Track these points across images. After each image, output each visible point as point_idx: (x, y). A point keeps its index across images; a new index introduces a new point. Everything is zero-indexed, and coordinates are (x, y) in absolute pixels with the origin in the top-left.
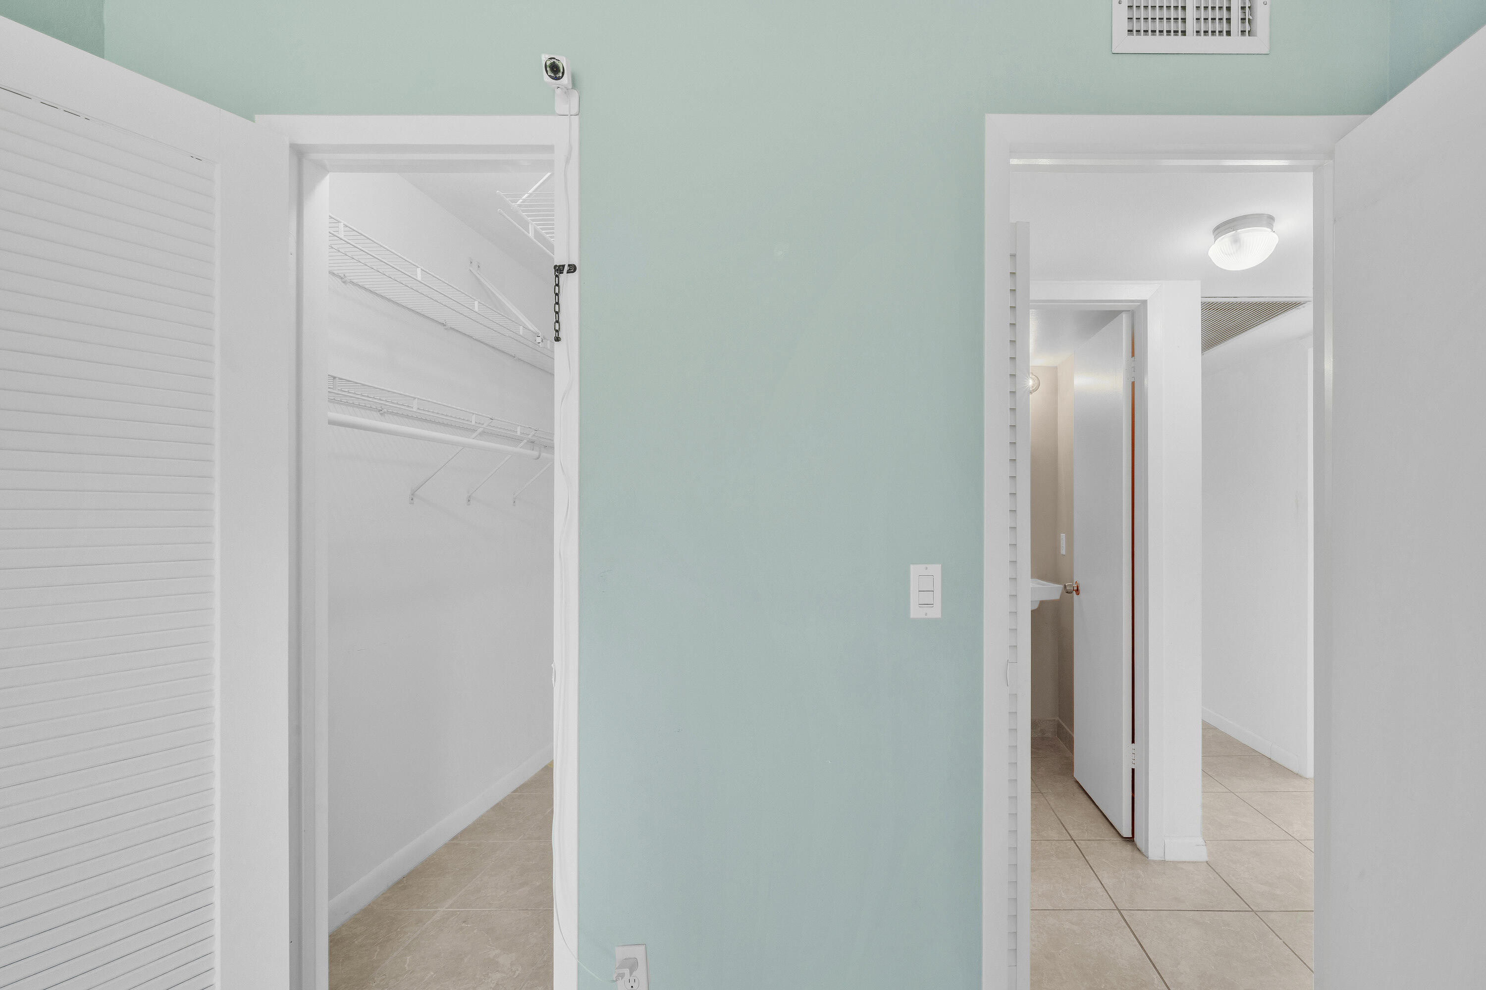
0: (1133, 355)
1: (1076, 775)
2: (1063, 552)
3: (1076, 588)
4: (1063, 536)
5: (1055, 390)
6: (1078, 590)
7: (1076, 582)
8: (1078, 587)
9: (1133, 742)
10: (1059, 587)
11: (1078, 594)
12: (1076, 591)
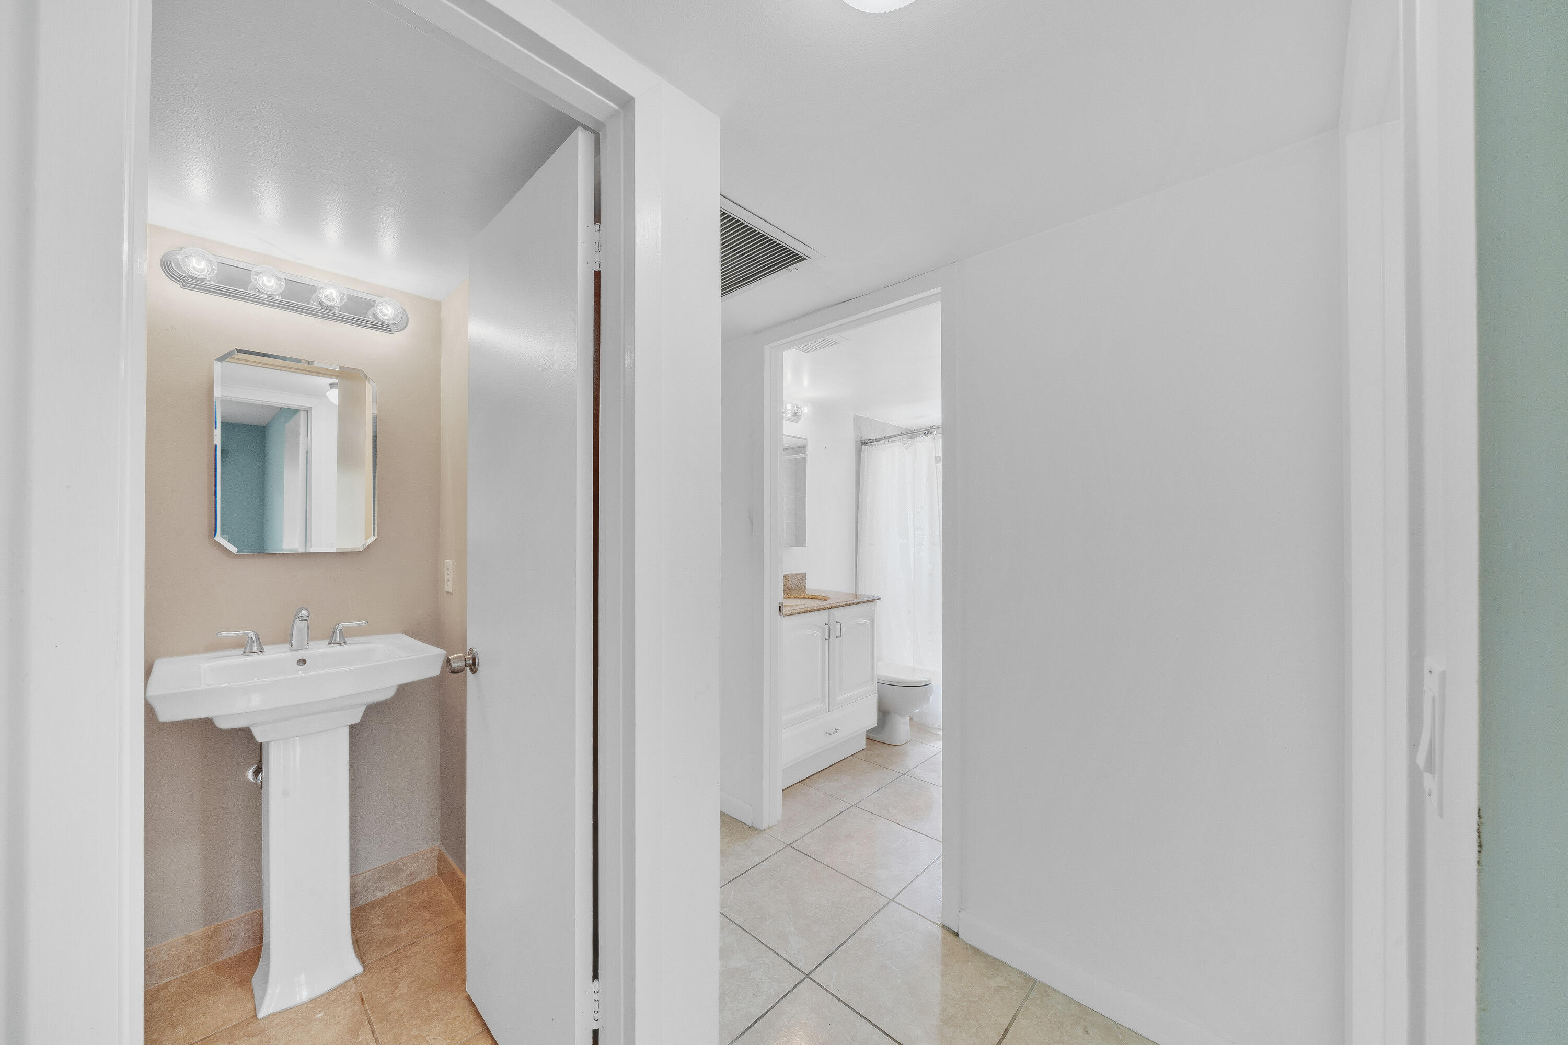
0: (597, 219)
1: (470, 989)
2: (448, 588)
3: (471, 662)
4: (448, 563)
5: (435, 337)
6: (474, 664)
7: (471, 650)
8: (474, 659)
9: (596, 976)
10: (438, 653)
11: (476, 672)
12: (470, 666)
